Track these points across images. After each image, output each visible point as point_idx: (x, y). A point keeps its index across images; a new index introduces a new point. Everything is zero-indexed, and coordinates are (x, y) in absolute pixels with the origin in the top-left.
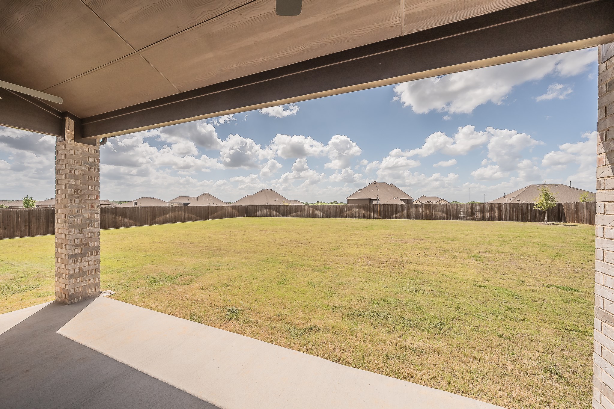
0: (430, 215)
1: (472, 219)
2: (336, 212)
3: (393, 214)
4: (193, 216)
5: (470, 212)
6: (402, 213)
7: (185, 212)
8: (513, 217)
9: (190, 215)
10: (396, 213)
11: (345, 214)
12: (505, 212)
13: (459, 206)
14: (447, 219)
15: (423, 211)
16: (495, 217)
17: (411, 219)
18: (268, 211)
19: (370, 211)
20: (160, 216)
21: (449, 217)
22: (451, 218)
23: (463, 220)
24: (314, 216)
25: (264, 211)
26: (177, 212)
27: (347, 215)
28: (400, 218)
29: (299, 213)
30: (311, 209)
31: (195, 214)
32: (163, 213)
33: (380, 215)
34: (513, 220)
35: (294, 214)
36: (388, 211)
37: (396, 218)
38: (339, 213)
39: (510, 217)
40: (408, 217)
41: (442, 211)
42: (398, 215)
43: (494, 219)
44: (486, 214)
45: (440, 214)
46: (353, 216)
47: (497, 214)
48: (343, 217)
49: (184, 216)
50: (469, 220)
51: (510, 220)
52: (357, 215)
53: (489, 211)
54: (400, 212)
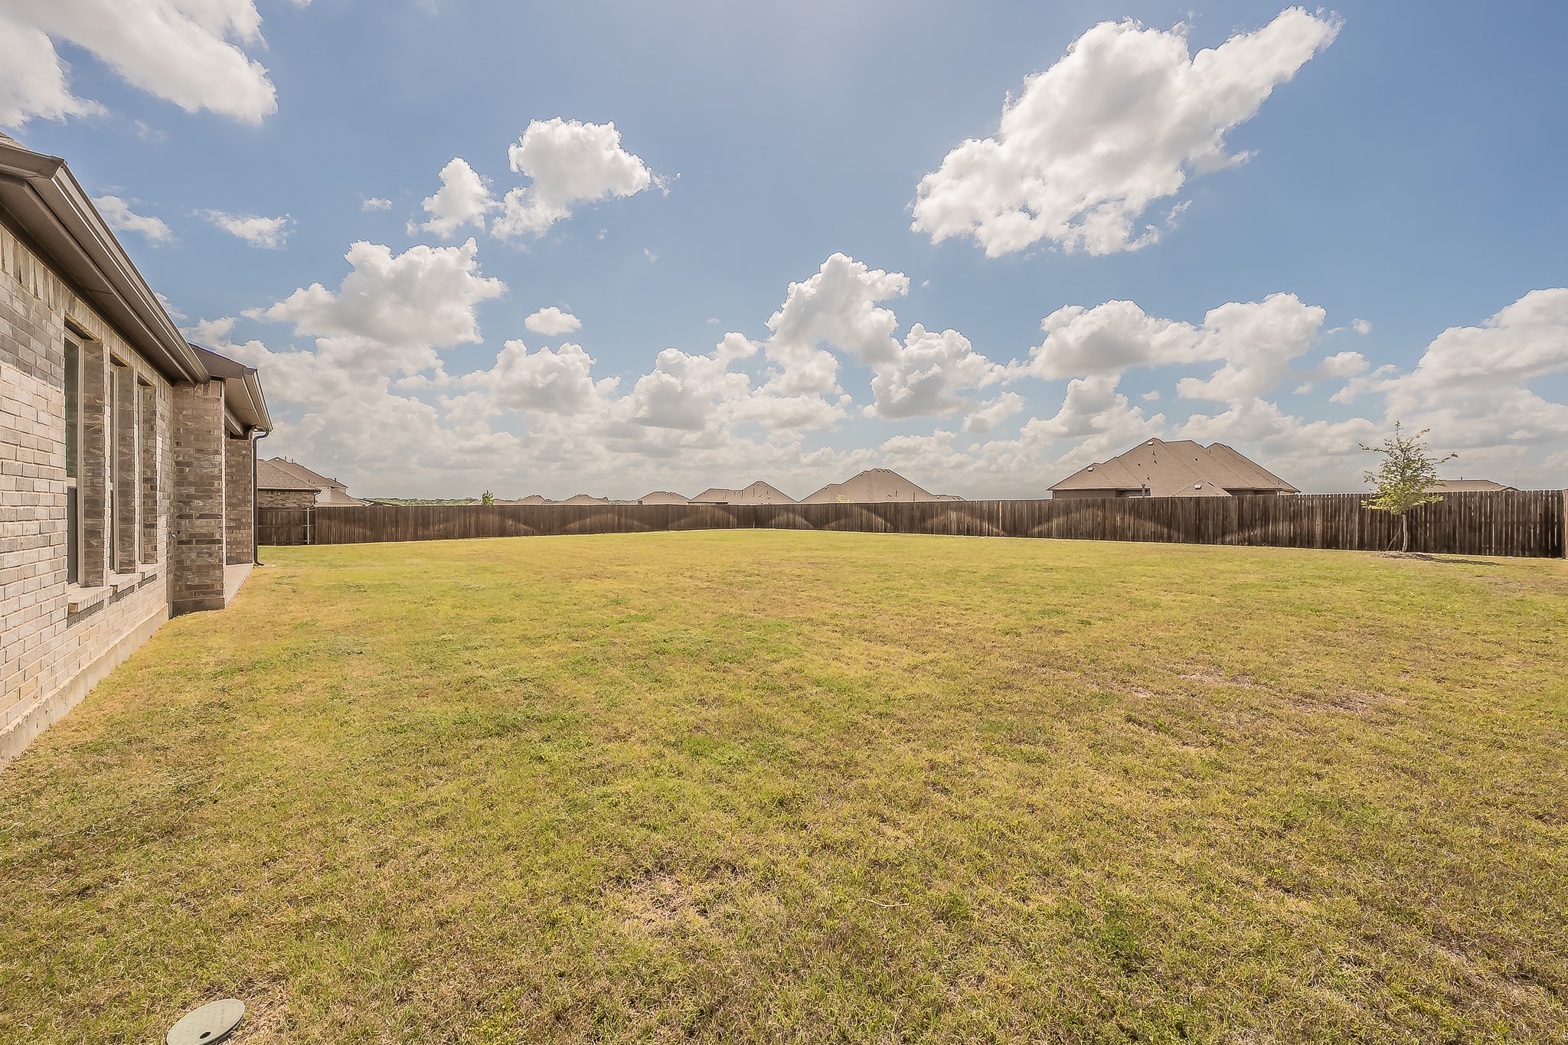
0: (1124, 529)
1: (1241, 542)
2: (912, 519)
3: (1033, 527)
4: (636, 523)
5: (1235, 523)
6: (1055, 523)
7: (619, 515)
8: (1372, 535)
9: (629, 521)
10: (1040, 523)
11: (928, 524)
12: (1347, 520)
13: (1203, 503)
14: (1169, 540)
15: (1104, 518)
16: (1313, 536)
17: (1076, 538)
18: (791, 516)
19: (981, 518)
20: (574, 520)
21: (1174, 534)
22: (1179, 538)
23: (1213, 544)
24: (870, 528)
25: (783, 518)
26: (605, 515)
27: (932, 526)
28: (1049, 535)
29: (843, 521)
30: (865, 512)
31: (641, 519)
32: (580, 516)
33: (1004, 528)
34: (1372, 548)
35: (833, 524)
36: (1021, 516)
37: (1040, 535)
38: (916, 522)
39: (1361, 538)
40: (1068, 533)
41: (1156, 518)
42: (1044, 527)
43: (1309, 543)
44: (1283, 528)
45: (1150, 526)
46: (945, 530)
47: (1318, 529)
48: (924, 530)
49: (619, 523)
50: (1231, 543)
51: (1361, 547)
52: (954, 527)
53: (1294, 517)
54: (1049, 518)
